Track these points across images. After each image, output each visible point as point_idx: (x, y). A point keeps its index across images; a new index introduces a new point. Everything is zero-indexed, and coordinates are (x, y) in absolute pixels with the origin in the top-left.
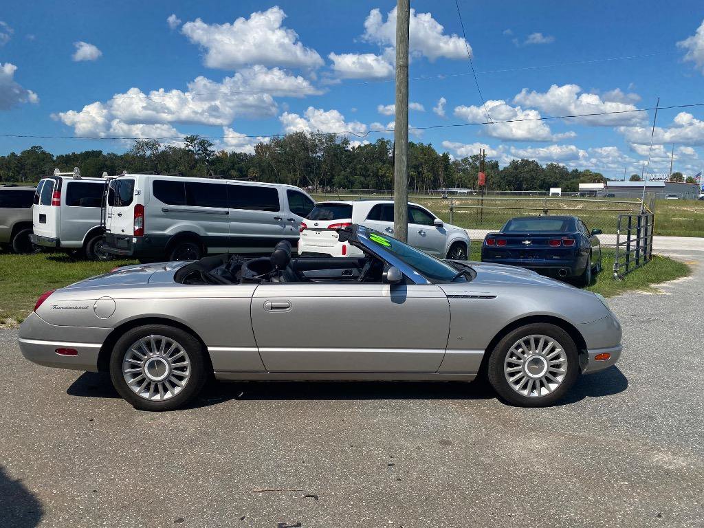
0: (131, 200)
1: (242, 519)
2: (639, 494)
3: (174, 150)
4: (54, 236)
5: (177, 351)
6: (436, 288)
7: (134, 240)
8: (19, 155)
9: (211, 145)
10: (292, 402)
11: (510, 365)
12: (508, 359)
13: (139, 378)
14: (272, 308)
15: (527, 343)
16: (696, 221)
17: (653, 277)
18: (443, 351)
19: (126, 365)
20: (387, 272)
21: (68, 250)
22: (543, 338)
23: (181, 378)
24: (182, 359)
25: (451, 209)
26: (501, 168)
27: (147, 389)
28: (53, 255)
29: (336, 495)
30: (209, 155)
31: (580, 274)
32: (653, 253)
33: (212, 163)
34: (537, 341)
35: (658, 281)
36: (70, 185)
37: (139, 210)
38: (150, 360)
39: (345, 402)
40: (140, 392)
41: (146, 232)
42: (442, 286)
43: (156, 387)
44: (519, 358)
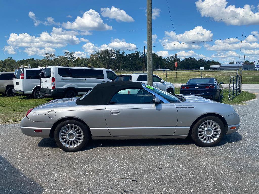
0: (50, 76)
1: (111, 189)
2: (252, 177)
3: (61, 57)
4: (22, 90)
5: (78, 129)
6: (172, 104)
7: (52, 90)
8: (3, 61)
9: (74, 55)
10: (120, 147)
11: (200, 132)
12: (199, 130)
13: (65, 140)
14: (113, 113)
15: (206, 123)
16: (255, 78)
17: (243, 99)
18: (175, 128)
19: (60, 135)
20: (154, 99)
21: (27, 95)
22: (211, 122)
23: (80, 139)
24: (80, 133)
25: (167, 76)
26: (181, 61)
27: (68, 144)
28: (21, 97)
29: (143, 179)
30: (73, 59)
31: (217, 98)
32: (242, 90)
33: (75, 62)
34: (209, 123)
35: (245, 100)
36: (27, 71)
37: (53, 79)
38: (69, 133)
39: (139, 147)
40: (65, 145)
41: (56, 87)
42: (174, 103)
43: (71, 143)
44: (203, 129)
